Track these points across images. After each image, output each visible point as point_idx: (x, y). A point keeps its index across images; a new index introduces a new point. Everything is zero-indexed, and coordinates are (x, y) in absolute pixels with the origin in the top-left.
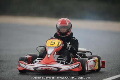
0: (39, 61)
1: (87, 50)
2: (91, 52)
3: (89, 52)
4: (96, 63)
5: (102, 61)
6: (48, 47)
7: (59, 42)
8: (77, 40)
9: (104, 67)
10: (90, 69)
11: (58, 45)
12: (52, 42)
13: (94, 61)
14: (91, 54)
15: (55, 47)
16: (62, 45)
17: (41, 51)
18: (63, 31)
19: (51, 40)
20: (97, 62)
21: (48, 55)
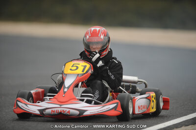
1: (139, 78)
2: (145, 83)
3: (142, 82)
4: (150, 101)
5: (163, 99)
6: (66, 74)
7: (85, 67)
8: (120, 63)
9: (168, 109)
10: (140, 112)
11: (83, 71)
12: (72, 66)
13: (146, 98)
14: (146, 86)
15: (78, 75)
16: (90, 72)
17: (59, 80)
18: (94, 48)
19: (72, 63)
20: (153, 99)
21: (65, 87)
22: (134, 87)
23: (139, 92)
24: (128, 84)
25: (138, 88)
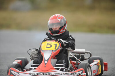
0: (35, 68)
1: (86, 50)
2: (90, 53)
3: (88, 52)
5: (104, 63)
6: (44, 51)
7: (56, 45)
9: (106, 70)
11: (55, 48)
12: (47, 45)
14: (91, 56)
15: (53, 51)
16: (60, 48)
17: (33, 54)
18: (55, 29)
20: (100, 65)
22: (83, 57)
23: (86, 59)
24: (78, 54)
25: (85, 57)
